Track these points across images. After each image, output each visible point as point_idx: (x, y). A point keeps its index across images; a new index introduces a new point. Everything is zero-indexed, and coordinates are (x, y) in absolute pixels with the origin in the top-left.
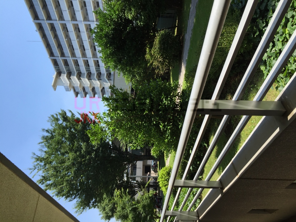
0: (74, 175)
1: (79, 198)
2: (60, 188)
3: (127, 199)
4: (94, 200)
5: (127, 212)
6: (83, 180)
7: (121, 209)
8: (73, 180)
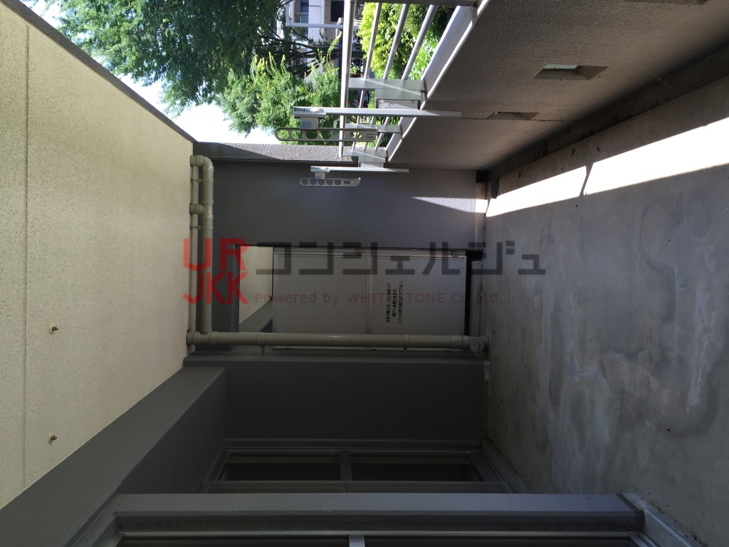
0: (144, 17)
1: (169, 77)
2: (115, 51)
3: (283, 82)
4: (205, 85)
5: (285, 112)
6: (169, 33)
7: (270, 104)
8: (143, 33)
